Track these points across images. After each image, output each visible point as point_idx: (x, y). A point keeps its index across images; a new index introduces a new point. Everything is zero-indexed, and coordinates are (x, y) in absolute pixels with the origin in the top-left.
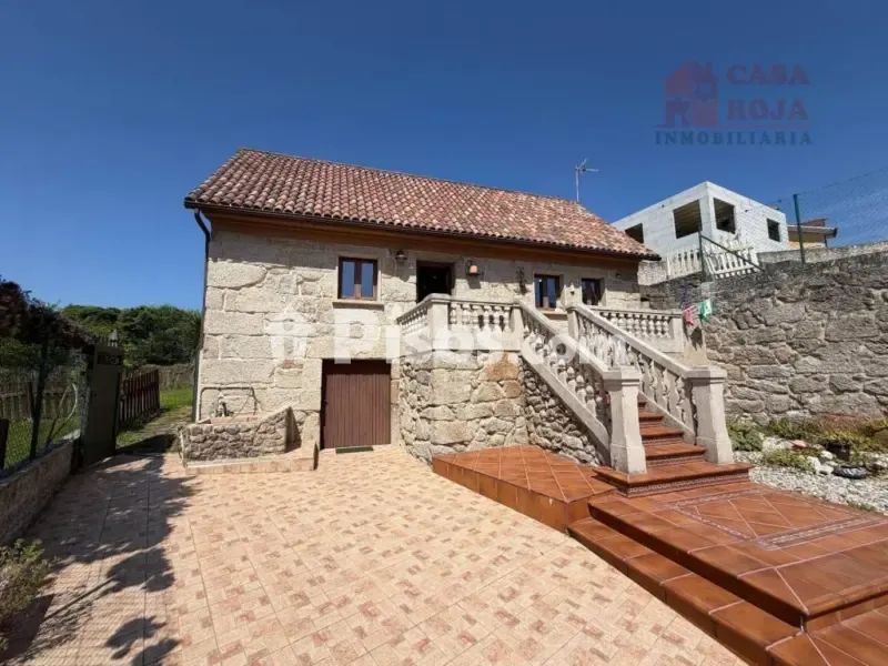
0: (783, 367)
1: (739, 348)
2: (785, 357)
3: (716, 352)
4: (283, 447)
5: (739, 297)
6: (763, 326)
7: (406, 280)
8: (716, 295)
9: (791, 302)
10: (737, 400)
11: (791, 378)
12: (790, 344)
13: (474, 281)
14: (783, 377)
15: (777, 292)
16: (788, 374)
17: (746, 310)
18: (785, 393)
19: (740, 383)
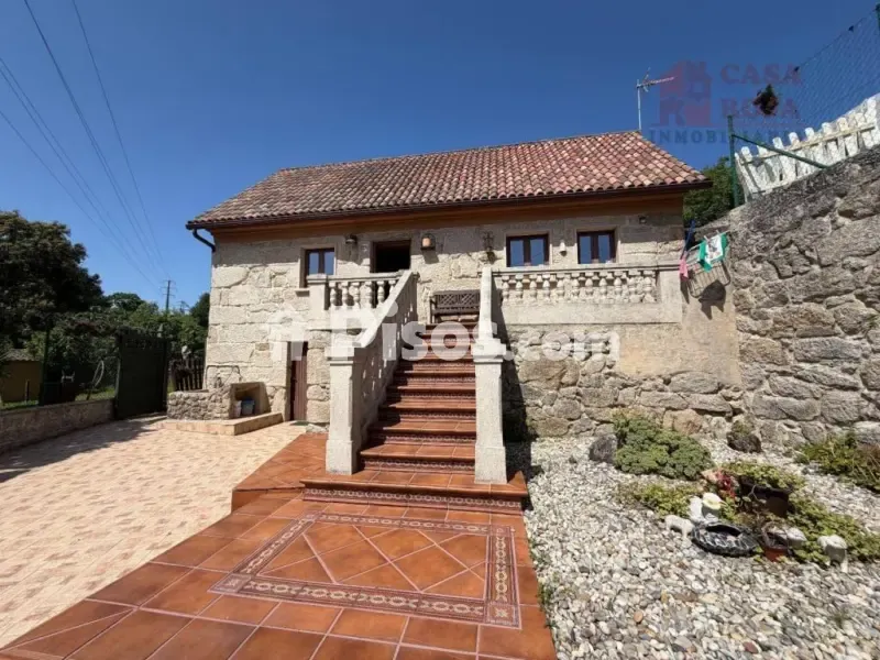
0: (849, 340)
1: (779, 310)
2: (852, 323)
3: (748, 319)
4: (227, 415)
5: (780, 222)
6: (816, 268)
7: (359, 263)
8: (748, 226)
9: (863, 216)
10: (778, 398)
11: (864, 361)
12: (861, 297)
13: (431, 254)
14: (850, 359)
15: (839, 201)
16: (858, 354)
17: (788, 245)
18: (854, 389)
19: (780, 369)
